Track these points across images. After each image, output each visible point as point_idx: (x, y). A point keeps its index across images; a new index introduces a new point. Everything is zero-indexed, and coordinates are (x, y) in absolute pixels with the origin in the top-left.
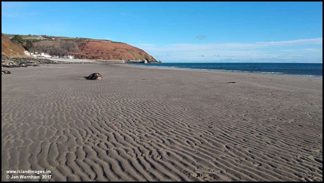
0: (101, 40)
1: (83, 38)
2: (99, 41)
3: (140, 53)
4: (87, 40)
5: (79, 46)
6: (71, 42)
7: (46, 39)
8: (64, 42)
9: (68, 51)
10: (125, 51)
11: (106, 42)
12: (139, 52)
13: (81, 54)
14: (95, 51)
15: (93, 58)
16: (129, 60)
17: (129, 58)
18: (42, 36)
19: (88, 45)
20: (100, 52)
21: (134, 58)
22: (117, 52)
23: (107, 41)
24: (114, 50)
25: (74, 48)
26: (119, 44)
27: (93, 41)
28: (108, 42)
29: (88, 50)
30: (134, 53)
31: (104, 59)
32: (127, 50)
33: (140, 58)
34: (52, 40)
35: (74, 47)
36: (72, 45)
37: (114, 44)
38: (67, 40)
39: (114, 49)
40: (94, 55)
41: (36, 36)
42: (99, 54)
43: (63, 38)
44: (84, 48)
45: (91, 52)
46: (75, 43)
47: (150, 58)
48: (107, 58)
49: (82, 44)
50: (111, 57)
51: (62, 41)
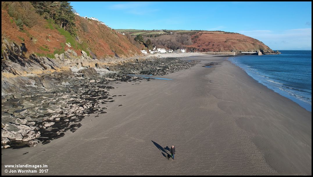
0: (213, 31)
1: (197, 31)
2: (211, 33)
3: (253, 44)
4: (200, 32)
5: (192, 39)
6: (186, 35)
7: (166, 33)
8: (180, 35)
9: (183, 44)
10: (237, 42)
11: (219, 33)
12: (253, 42)
13: (193, 47)
14: (207, 43)
15: (204, 50)
16: (241, 52)
17: (241, 49)
18: (163, 30)
19: (200, 37)
20: (211, 44)
21: (246, 49)
22: (229, 43)
23: (220, 31)
24: (225, 42)
25: (187, 42)
26: (232, 35)
27: (206, 33)
28: (220, 33)
29: (201, 42)
30: (247, 43)
31: (214, 51)
32: (240, 41)
33: (253, 49)
34: (170, 35)
35: (188, 40)
36: (186, 38)
37: (226, 34)
38: (182, 33)
39: (225, 40)
40: (205, 47)
41: (159, 31)
42: (210, 47)
43: (179, 32)
44: (196, 40)
45: (203, 44)
46: (189, 36)
47: (266, 49)
48: (217, 50)
49: (195, 37)
50: (222, 48)
51: (178, 35)
